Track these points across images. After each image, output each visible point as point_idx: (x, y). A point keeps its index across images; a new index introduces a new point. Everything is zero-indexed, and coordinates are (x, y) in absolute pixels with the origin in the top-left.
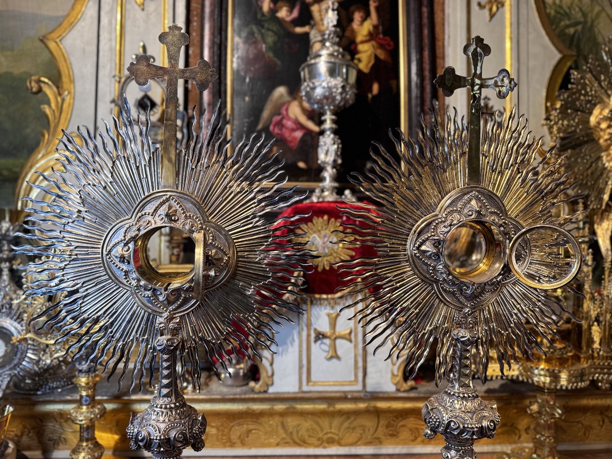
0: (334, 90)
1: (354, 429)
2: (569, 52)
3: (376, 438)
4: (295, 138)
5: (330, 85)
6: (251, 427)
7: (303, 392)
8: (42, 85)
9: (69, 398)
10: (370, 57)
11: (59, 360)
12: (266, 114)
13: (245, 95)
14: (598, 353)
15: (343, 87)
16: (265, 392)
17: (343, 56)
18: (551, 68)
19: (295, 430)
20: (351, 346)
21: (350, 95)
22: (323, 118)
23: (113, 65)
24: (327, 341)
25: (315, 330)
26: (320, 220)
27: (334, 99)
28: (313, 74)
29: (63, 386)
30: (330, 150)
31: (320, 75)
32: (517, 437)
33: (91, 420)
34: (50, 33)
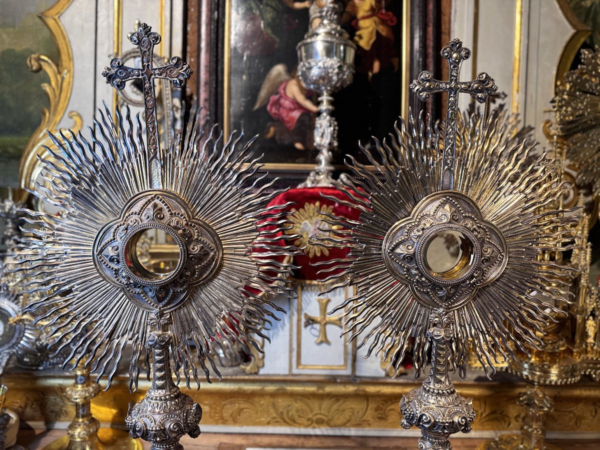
0: (331, 70)
1: (344, 410)
2: (583, 27)
3: (365, 421)
4: (292, 119)
5: (326, 65)
6: (243, 406)
7: (293, 375)
8: (42, 63)
9: (67, 374)
10: (371, 33)
12: (263, 93)
13: (242, 73)
14: (592, 348)
15: (340, 67)
16: (256, 373)
17: (341, 34)
18: (564, 44)
19: (285, 410)
21: (347, 75)
22: (320, 99)
23: (111, 43)
24: (317, 326)
25: (306, 315)
26: (312, 206)
27: (330, 79)
28: (309, 55)
30: (326, 132)
31: (317, 54)
32: (507, 424)
33: (85, 398)
34: (49, 9)
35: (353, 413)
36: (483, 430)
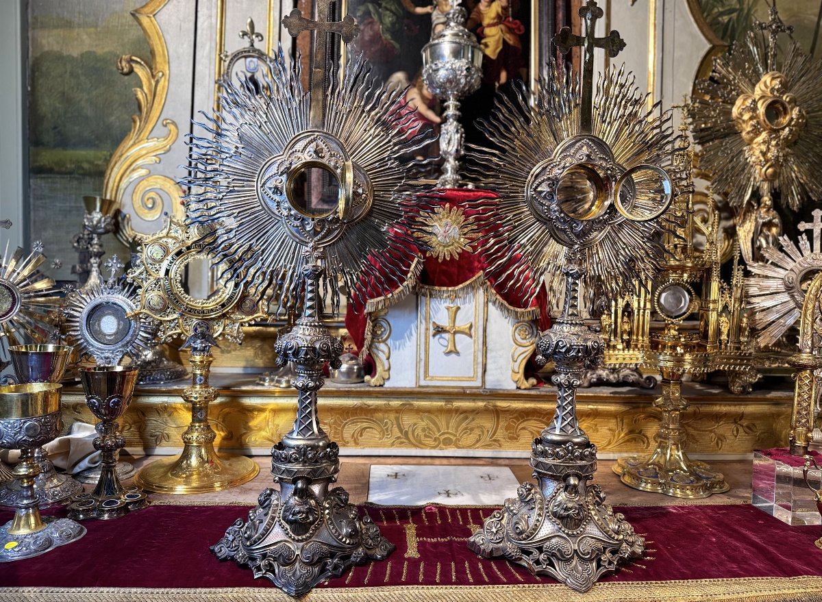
0: (459, 72)
1: (472, 430)
2: (719, 42)
3: (495, 440)
5: (454, 66)
6: (365, 425)
7: (420, 387)
8: (134, 65)
9: (175, 387)
10: (498, 41)
11: (173, 338)
14: (726, 346)
15: (468, 69)
16: (382, 386)
17: (469, 37)
18: (700, 59)
19: (411, 429)
20: (471, 341)
21: (475, 79)
22: (446, 104)
23: (214, 45)
24: (446, 335)
25: (434, 323)
26: (442, 208)
27: (458, 83)
28: (436, 56)
29: (166, 379)
30: (453, 139)
31: (443, 56)
32: (645, 445)
33: (206, 398)
34: (143, 7)
35: (483, 432)
36: (620, 452)
